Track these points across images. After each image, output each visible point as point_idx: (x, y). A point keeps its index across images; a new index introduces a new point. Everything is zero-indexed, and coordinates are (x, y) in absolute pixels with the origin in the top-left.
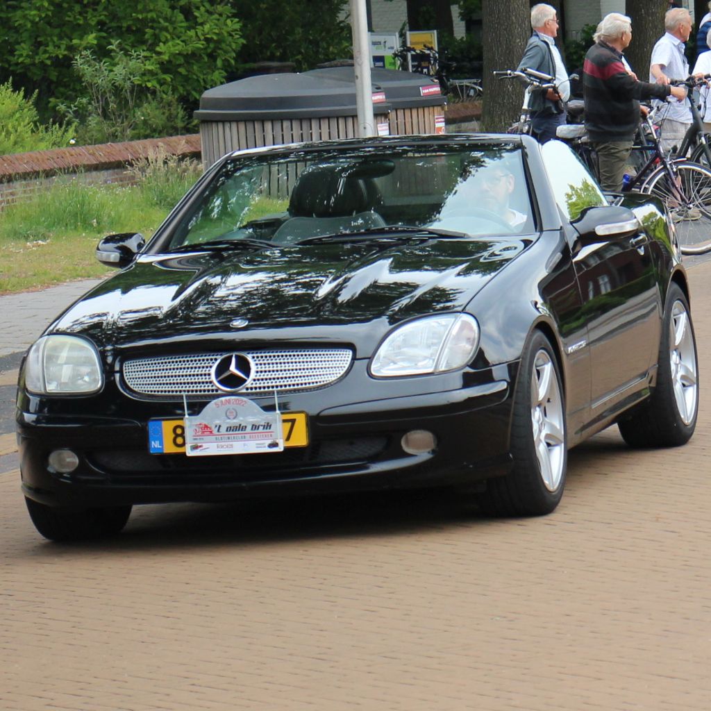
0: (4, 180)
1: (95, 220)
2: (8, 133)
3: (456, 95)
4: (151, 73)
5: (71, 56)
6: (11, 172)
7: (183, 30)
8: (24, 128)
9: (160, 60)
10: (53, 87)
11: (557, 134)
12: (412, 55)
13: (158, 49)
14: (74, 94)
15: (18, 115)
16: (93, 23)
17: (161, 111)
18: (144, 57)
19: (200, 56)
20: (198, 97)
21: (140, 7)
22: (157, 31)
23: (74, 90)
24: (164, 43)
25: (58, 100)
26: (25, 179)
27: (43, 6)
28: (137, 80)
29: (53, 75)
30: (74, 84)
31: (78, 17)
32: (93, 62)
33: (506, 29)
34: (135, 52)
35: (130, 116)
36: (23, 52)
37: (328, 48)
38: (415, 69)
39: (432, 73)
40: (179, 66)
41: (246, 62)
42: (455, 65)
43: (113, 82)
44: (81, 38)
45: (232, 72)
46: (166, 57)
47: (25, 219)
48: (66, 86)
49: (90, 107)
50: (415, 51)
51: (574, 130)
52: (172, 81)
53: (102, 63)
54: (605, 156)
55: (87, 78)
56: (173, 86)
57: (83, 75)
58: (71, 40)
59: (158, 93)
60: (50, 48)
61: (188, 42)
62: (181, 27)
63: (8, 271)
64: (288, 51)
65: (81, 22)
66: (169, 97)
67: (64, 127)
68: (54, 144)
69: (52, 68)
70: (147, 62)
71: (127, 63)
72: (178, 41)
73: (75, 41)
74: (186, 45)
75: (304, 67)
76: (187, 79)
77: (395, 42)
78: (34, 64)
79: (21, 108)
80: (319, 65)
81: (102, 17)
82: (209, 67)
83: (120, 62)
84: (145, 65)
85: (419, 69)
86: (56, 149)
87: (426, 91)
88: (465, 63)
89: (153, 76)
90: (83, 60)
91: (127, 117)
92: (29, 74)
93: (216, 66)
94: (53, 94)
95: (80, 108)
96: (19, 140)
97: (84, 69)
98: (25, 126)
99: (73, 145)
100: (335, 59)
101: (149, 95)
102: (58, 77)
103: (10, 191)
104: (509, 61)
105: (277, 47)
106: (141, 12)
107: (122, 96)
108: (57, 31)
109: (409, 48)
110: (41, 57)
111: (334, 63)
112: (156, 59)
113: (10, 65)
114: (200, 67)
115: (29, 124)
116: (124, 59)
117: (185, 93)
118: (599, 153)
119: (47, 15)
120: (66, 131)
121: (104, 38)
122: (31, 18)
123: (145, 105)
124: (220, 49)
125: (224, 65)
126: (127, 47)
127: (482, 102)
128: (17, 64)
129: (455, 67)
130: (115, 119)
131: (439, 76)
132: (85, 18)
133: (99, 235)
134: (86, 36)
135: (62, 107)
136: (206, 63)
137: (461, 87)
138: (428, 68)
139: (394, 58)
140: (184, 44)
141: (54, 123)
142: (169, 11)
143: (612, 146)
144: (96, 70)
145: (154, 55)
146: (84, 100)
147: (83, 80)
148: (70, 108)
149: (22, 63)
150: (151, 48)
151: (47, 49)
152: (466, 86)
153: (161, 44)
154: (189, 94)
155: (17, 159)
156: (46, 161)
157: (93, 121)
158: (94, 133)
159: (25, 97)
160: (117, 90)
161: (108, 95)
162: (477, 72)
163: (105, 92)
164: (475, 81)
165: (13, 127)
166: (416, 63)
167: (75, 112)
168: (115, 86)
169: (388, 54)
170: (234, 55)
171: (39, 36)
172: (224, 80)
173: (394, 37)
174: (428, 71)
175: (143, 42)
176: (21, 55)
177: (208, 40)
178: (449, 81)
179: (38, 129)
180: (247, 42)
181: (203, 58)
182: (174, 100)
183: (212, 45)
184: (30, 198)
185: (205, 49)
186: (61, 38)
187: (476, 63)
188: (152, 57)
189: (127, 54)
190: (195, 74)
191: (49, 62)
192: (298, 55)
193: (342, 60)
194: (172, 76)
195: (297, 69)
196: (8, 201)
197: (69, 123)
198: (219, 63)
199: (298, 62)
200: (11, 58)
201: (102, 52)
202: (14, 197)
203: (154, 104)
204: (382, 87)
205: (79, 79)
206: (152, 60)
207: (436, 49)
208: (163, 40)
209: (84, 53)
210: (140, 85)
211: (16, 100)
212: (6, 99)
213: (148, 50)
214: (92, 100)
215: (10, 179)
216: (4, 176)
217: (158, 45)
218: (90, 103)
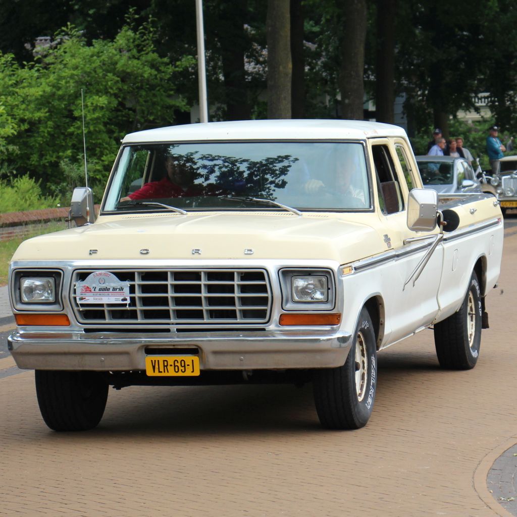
0: (24, 224)
2: (26, 200)
4: (99, 171)
5: (58, 161)
6: (27, 220)
7: (115, 149)
8: (34, 198)
9: (103, 164)
10: (49, 177)
13: (102, 159)
14: (59, 181)
15: (31, 191)
16: (70, 144)
18: (96, 162)
21: (94, 137)
22: (102, 149)
23: (60, 179)
25: (51, 184)
26: (34, 224)
27: (44, 135)
28: (91, 174)
29: (49, 171)
30: (60, 176)
31: (62, 141)
32: (69, 164)
34: (92, 160)
36: (35, 158)
43: (79, 175)
44: (64, 152)
46: (106, 163)
48: (55, 177)
49: (67, 188)
53: (74, 165)
55: (66, 173)
57: (64, 171)
58: (58, 153)
59: (102, 181)
60: (48, 157)
62: (114, 147)
65: (64, 144)
67: (54, 197)
68: (49, 206)
69: (49, 167)
70: (97, 165)
71: (87, 166)
72: (113, 155)
73: (61, 154)
78: (40, 165)
79: (33, 188)
81: (75, 142)
83: (83, 165)
86: (50, 209)
90: (64, 164)
92: (37, 170)
94: (48, 181)
95: (62, 188)
96: (31, 203)
97: (65, 168)
98: (35, 197)
99: (59, 207)
101: (97, 182)
102: (51, 172)
103: (26, 230)
106: (94, 140)
108: (52, 148)
110: (44, 161)
112: (101, 164)
113: (28, 166)
119: (47, 141)
120: (55, 199)
121: (75, 152)
122: (38, 142)
128: (31, 165)
132: (66, 142)
134: (66, 151)
135: (53, 187)
141: (49, 195)
142: (107, 139)
144: (71, 169)
145: (100, 162)
146: (65, 184)
147: (64, 173)
148: (57, 188)
149: (34, 164)
150: (99, 158)
155: (30, 213)
156: (44, 214)
157: (69, 194)
159: (35, 182)
163: (75, 180)
165: (29, 197)
167: (60, 190)
171: (42, 151)
175: (95, 155)
176: (33, 160)
179: (41, 199)
186: (53, 152)
191: (47, 164)
197: (57, 196)
200: (28, 162)
201: (74, 160)
203: (100, 186)
205: (62, 173)
206: (99, 164)
208: (105, 153)
209: (65, 160)
210: (93, 177)
211: (30, 183)
212: (25, 183)
213: (98, 159)
214: (68, 184)
215: (27, 223)
216: (23, 222)
217: (103, 156)
218: (67, 186)
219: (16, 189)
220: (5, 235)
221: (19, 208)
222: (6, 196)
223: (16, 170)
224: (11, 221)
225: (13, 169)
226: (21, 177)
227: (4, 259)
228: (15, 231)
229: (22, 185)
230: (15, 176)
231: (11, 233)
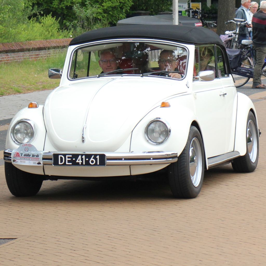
0: (47, 49)
1: (78, 65)
2: (49, 32)
3: (207, 27)
5: (72, 5)
6: (49, 46)
8: (55, 31)
9: (103, 8)
10: (65, 16)
11: (242, 43)
12: (192, 11)
13: (103, 4)
14: (72, 19)
15: (53, 26)
17: (103, 27)
18: (98, 7)
19: (117, 7)
20: (116, 23)
23: (73, 18)
24: (105, 2)
25: (66, 21)
26: (54, 49)
28: (95, 15)
29: (65, 12)
30: (73, 16)
32: (80, 8)
33: (227, 4)
34: (95, 5)
35: (92, 28)
36: (56, 3)
37: (162, 7)
38: (192, 16)
39: (199, 18)
40: (109, 11)
41: (133, 10)
42: (207, 15)
43: (86, 15)
45: (128, 14)
46: (105, 7)
47: (53, 63)
48: (70, 16)
49: (78, 24)
50: (193, 10)
51: (248, 42)
52: (107, 16)
53: (83, 9)
54: (259, 51)
55: (77, 14)
56: (107, 18)
57: (76, 13)
59: (102, 20)
60: (65, 3)
61: (113, 3)
63: (47, 82)
64: (148, 8)
66: (106, 22)
67: (69, 31)
68: (65, 36)
69: (65, 9)
70: (99, 9)
71: (92, 9)
72: (110, 2)
73: (74, 1)
74: (113, 4)
75: (153, 13)
76: (112, 16)
77: (186, 6)
78: (59, 8)
79: (54, 23)
80: (159, 13)
82: (120, 12)
83: (89, 9)
84: (98, 10)
85: (194, 16)
86: (65, 38)
87: (197, 25)
88: (210, 15)
89: (100, 14)
90: (76, 7)
91: (90, 28)
92: (57, 11)
93: (122, 11)
94: (64, 19)
95: (74, 24)
96: (53, 35)
97: (76, 11)
98: (55, 30)
99: (71, 37)
100: (164, 11)
101: (99, 21)
102: (67, 12)
103: (49, 53)
104: (227, 15)
105: (144, 6)
107: (89, 21)
109: (191, 8)
110: (62, 5)
111: (164, 12)
112: (102, 8)
113: (50, 8)
114: (117, 12)
115: (56, 29)
116: (91, 8)
117: (111, 21)
118: (257, 51)
120: (69, 32)
123: (97, 24)
124: (125, 6)
125: (125, 11)
126: (92, 4)
127: (216, 29)
128: (53, 7)
129: (207, 16)
130: (86, 29)
131: (201, 19)
133: (79, 70)
135: (68, 24)
136: (119, 10)
137: (209, 24)
138: (197, 16)
139: (185, 12)
140: (112, 3)
141: (65, 29)
143: (262, 48)
145: (101, 6)
146: (76, 22)
147: (76, 14)
148: (71, 24)
149: (55, 7)
150: (101, 4)
151: (64, 3)
152: (211, 24)
153: (104, 3)
154: (113, 21)
155: (51, 41)
156: (61, 43)
157: (79, 29)
158: (79, 33)
159: (56, 20)
160: (88, 19)
161: (84, 20)
162: (215, 18)
163: (83, 19)
164: (214, 22)
165: (51, 30)
166: (193, 14)
167: (72, 26)
168: (87, 17)
169: (183, 10)
170: (129, 8)
172: (125, 17)
173: (186, 4)
174: (197, 17)
175: (98, 2)
176: (55, 5)
177: (120, 2)
178: (204, 21)
179: (59, 31)
180: (134, 4)
181: (118, 9)
182: (107, 23)
183: (122, 4)
184: (55, 55)
185: (119, 5)
187: (214, 15)
188: (100, 7)
189: (92, 6)
190: (115, 14)
191: (64, 7)
192: (152, 9)
193: (167, 12)
194: (107, 15)
195: (151, 14)
196: (47, 57)
197: (70, 29)
198: (124, 11)
199: (152, 12)
200: (51, 5)
201: (83, 5)
202: (50, 55)
203: (100, 24)
204: (181, 22)
205: (74, 14)
206: (101, 8)
207: (201, 10)
208: (105, 1)
209: (77, 5)
210: (96, 17)
211: (52, 21)
212: (49, 20)
213: (99, 5)
214: (78, 21)
215: (49, 48)
216: (47, 47)
217: (103, 3)
218: (78, 23)
219: (42, 24)
220: (33, 57)
221: (44, 37)
222: (35, 29)
223: (43, 11)
224: (38, 46)
225: (41, 10)
226: (46, 16)
227: (33, 73)
228: (40, 54)
229: (46, 22)
230: (42, 15)
231: (38, 55)
